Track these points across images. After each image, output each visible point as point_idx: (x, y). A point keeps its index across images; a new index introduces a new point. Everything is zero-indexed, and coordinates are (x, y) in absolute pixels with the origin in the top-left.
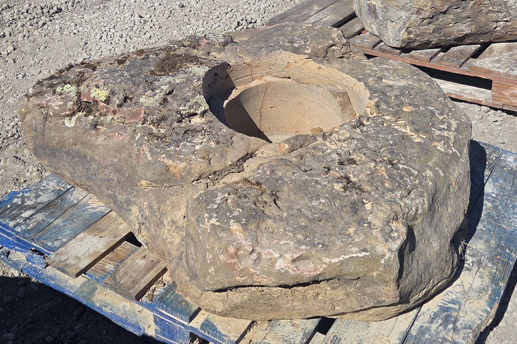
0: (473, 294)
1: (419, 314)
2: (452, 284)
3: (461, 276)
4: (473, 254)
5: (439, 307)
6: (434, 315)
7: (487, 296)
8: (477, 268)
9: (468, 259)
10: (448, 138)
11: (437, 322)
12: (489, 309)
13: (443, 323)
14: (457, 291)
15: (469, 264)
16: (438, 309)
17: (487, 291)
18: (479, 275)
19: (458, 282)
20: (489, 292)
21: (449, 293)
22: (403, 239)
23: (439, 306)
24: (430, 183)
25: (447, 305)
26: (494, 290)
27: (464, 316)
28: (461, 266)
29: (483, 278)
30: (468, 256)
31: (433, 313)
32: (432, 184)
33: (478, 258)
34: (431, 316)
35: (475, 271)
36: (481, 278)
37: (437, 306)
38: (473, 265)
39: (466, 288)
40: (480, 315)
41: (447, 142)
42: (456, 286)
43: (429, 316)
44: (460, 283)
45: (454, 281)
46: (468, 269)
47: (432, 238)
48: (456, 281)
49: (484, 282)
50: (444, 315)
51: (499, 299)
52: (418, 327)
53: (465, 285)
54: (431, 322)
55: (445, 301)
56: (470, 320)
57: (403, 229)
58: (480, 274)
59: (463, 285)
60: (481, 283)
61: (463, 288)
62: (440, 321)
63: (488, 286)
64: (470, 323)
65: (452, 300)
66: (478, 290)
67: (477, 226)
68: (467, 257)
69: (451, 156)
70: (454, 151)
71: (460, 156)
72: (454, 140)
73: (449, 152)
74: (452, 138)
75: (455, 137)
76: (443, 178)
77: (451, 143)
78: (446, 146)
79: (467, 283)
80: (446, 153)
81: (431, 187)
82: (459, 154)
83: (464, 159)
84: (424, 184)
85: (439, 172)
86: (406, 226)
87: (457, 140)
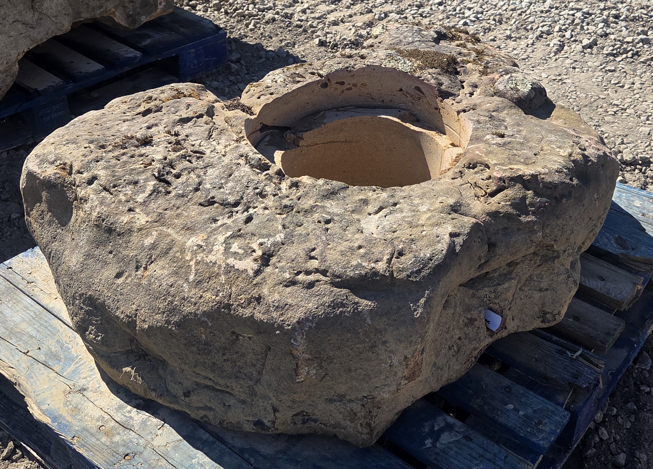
0: (77, 398)
2: (103, 380)
3: (112, 394)
4: (146, 425)
5: (75, 355)
6: (67, 347)
7: (65, 414)
8: (118, 419)
9: (140, 415)
10: (211, 251)
11: (56, 347)
12: (44, 407)
13: (51, 352)
14: (91, 382)
15: (130, 412)
16: (73, 353)
17: (73, 416)
18: (103, 417)
19: (104, 386)
20: (69, 419)
21: (92, 373)
22: (38, 174)
23: (77, 356)
25: (75, 364)
26: (71, 427)
27: (48, 377)
28: (130, 402)
29: (98, 420)
30: (146, 417)
31: (70, 346)
33: (136, 429)
34: (67, 343)
35: (114, 415)
36: (99, 417)
37: (79, 353)
38: (126, 416)
39: (90, 394)
40: (39, 394)
41: (204, 251)
42: (99, 384)
43: (68, 342)
44: (102, 390)
45: (107, 385)
46: (121, 408)
49: (89, 419)
50: (62, 357)
51: (54, 426)
52: (60, 328)
53: (95, 394)
54: (58, 342)
55: (83, 364)
56: (39, 381)
57: (49, 173)
59: (95, 392)
60: (90, 415)
61: (91, 391)
62: (53, 349)
63: (80, 420)
64: (35, 378)
65: (79, 372)
66: (79, 407)
67: (204, 453)
68: (144, 415)
69: (181, 259)
70: (191, 263)
71: (191, 280)
72: (209, 261)
73: (187, 255)
74: (211, 258)
75: (215, 263)
76: (143, 245)
77: (203, 257)
78: (195, 248)
79: (98, 398)
80: (185, 251)
81: (120, 221)
82: (192, 277)
83: (190, 291)
84: (121, 208)
85: (149, 238)
86: (56, 179)
87: (212, 270)
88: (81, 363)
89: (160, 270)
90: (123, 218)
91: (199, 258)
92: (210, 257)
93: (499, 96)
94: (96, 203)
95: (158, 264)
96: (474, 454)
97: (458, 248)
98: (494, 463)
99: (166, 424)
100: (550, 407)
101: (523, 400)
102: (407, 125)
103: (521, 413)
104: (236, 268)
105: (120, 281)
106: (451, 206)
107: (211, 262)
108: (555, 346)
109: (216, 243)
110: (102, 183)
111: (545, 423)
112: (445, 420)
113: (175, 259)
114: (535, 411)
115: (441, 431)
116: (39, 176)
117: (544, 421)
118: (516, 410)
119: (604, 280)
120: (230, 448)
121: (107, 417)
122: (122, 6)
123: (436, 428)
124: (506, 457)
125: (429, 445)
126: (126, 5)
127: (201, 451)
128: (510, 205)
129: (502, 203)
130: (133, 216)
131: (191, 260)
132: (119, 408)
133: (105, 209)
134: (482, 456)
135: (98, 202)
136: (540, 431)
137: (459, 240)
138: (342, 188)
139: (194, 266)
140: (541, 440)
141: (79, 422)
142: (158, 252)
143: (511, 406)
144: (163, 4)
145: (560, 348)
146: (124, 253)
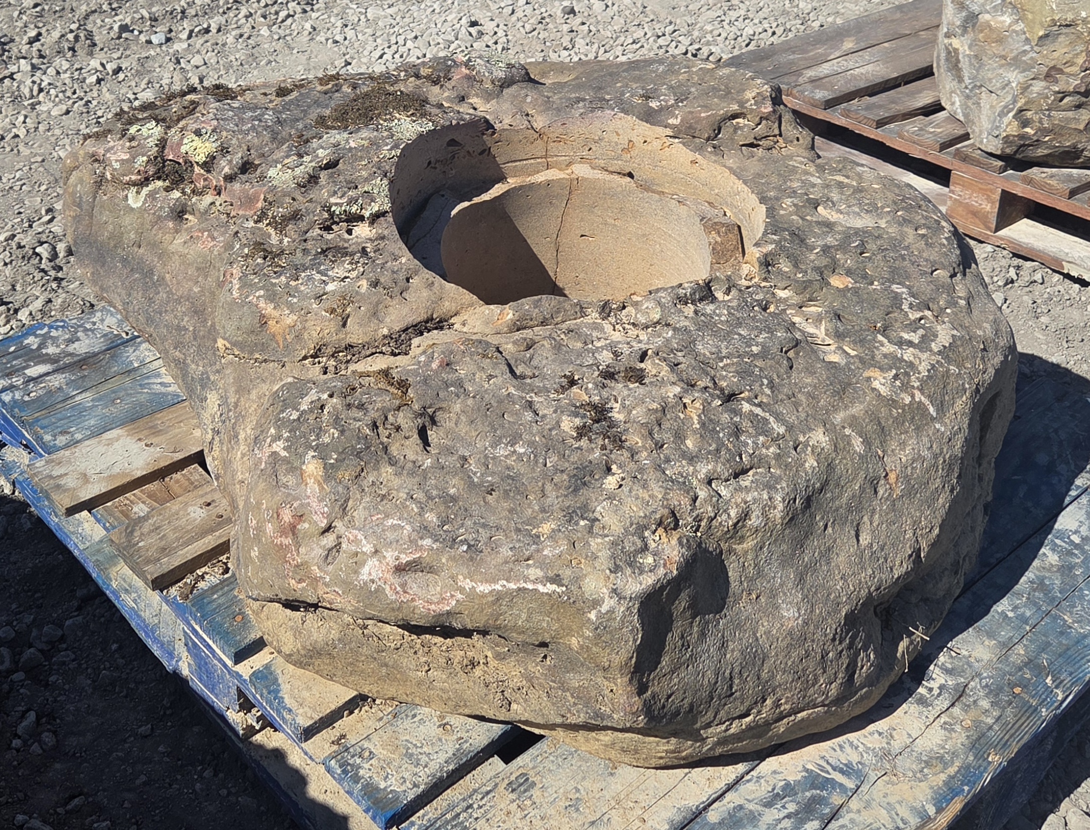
0: (906, 763)
1: (747, 778)
2: (864, 728)
3: (895, 714)
4: (952, 669)
5: (804, 774)
6: (784, 788)
7: (943, 777)
8: (946, 704)
9: (934, 676)
10: (911, 365)
11: (784, 807)
12: (931, 810)
13: (797, 813)
14: (869, 745)
15: (930, 690)
16: (799, 777)
17: (946, 765)
18: (945, 723)
19: (882, 725)
20: (952, 770)
21: (847, 746)
22: (665, 575)
23: (807, 770)
24: (811, 462)
25: (828, 773)
26: (968, 767)
27: (859, 811)
28: (909, 689)
29: (952, 730)
30: (937, 670)
31: (783, 783)
32: (815, 464)
33: (963, 680)
34: (773, 789)
35: (938, 708)
36: (945, 729)
37: (800, 768)
38: (939, 695)
39: (896, 745)
40: (902, 820)
41: (907, 374)
42: (871, 734)
43: (770, 790)
44: (887, 728)
45: (873, 721)
46: (922, 701)
47: (785, 594)
48: (877, 723)
49: (949, 742)
50: (808, 794)
51: (969, 791)
52: (732, 805)
53: (896, 737)
54: (769, 804)
55: (828, 763)
56: (871, 824)
57: (676, 553)
58: (947, 719)
59: (892, 737)
60: (941, 742)
61: (888, 743)
62: (792, 807)
63: (954, 754)
65: (846, 765)
66: (925, 758)
67: (995, 603)
68: (934, 670)
69: (904, 410)
70: (917, 400)
71: (934, 414)
72: (927, 374)
73: (903, 399)
74: (923, 368)
75: (933, 366)
76: (861, 456)
77: (918, 378)
78: (898, 383)
79: (904, 733)
80: (893, 401)
81: (810, 471)
82: (932, 410)
83: (946, 425)
84: (790, 460)
85: (853, 441)
86: (689, 548)
87: (939, 375)
88: (824, 764)
89: (904, 450)
90: (807, 465)
92: (921, 368)
94: (765, 496)
95: (893, 451)
99: (949, 646)
104: (947, 345)
107: (929, 371)
109: (899, 355)
110: (727, 474)
113: (899, 422)
120: (982, 577)
121: (944, 718)
127: (992, 607)
130: (809, 449)
131: (913, 396)
132: (925, 703)
133: (784, 485)
135: (765, 492)
139: (923, 398)
141: (957, 756)
142: (878, 441)
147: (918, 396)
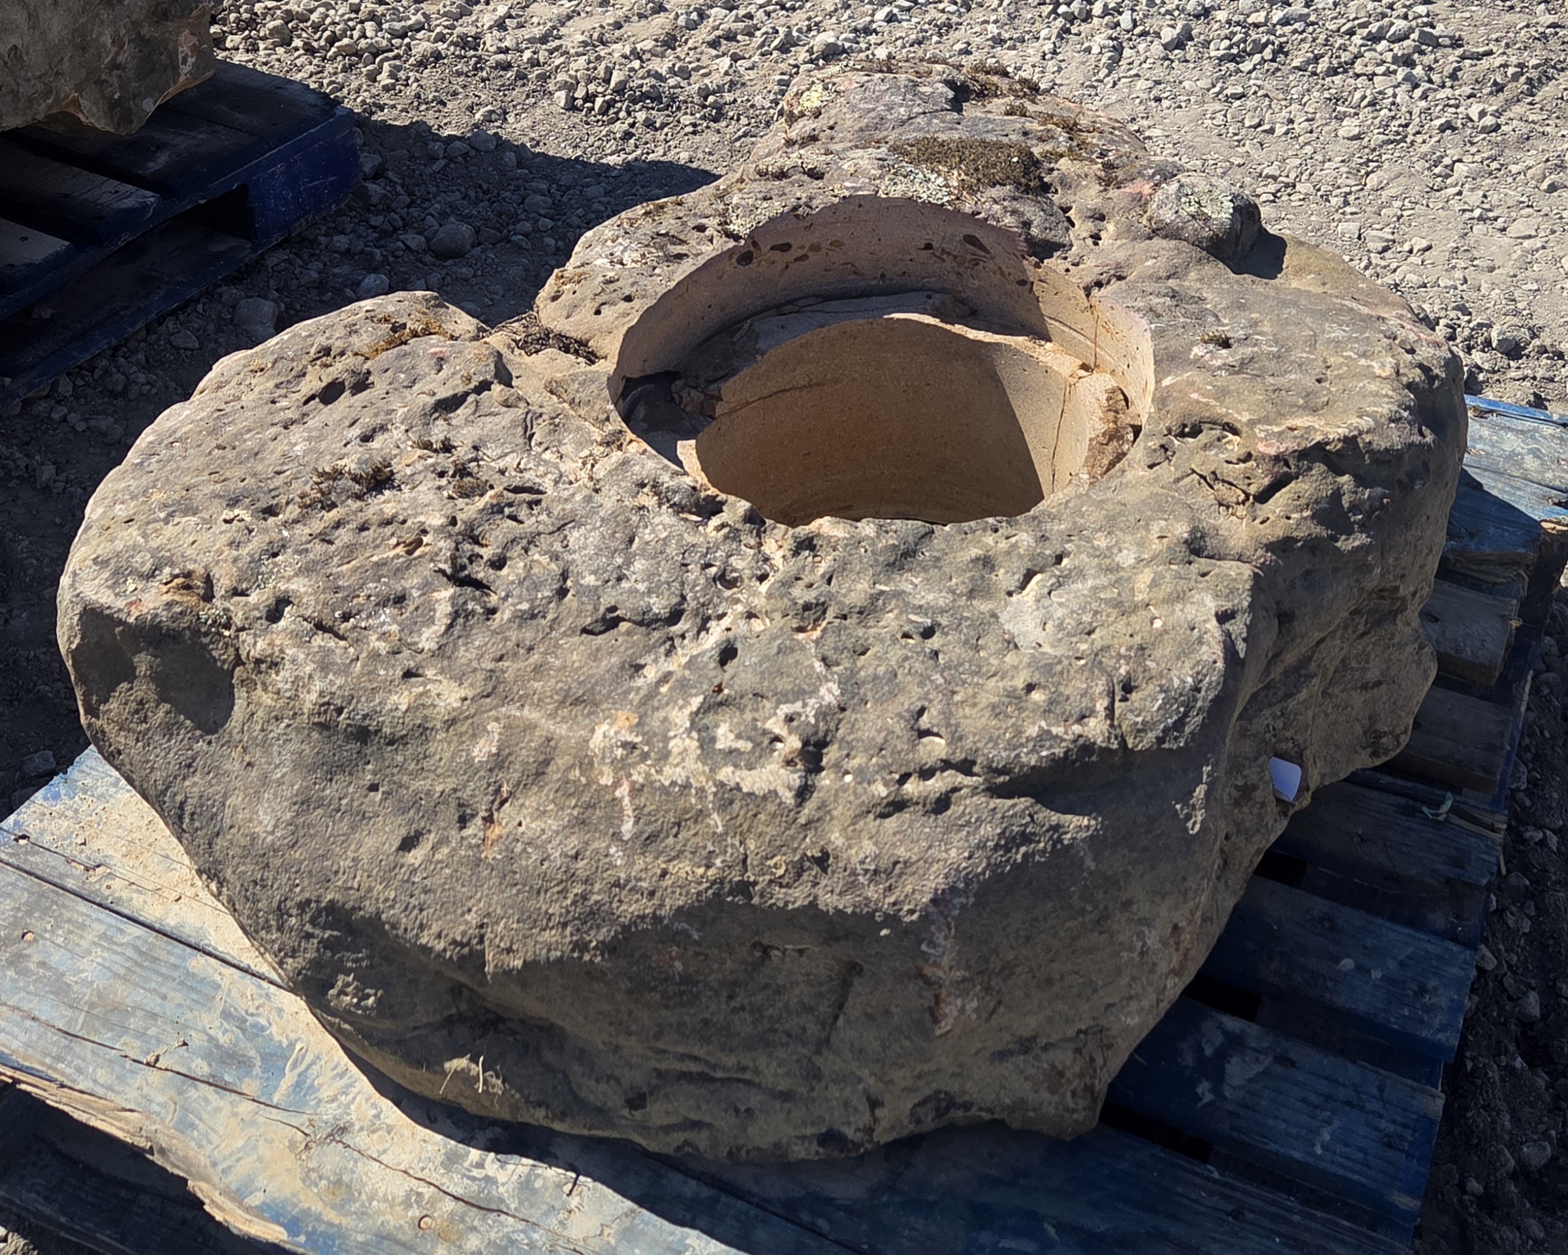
0: (331, 1158)
1: (265, 984)
2: (382, 1094)
3: (419, 1128)
4: (534, 1191)
5: (285, 1043)
6: (255, 1025)
7: (317, 1207)
8: (458, 1191)
9: (510, 1167)
10: (665, 756)
11: (226, 1031)
12: (255, 1200)
13: (219, 1046)
14: (353, 1107)
15: (480, 1165)
16: (277, 1038)
17: (340, 1208)
18: (419, 1195)
19: (394, 1115)
20: (331, 1216)
21: (345, 1081)
22: (120, 610)
23: (292, 1045)
24: (401, 699)
25: (294, 1066)
26: (344, 1237)
27: (235, 1115)
28: (472, 1138)
29: (407, 1205)
30: (526, 1170)
31: (263, 1022)
32: (404, 707)
33: (513, 1206)
34: (252, 1015)
35: (445, 1180)
36: (408, 1196)
37: (293, 1036)
38: (473, 1179)
39: (359, 1139)
40: (229, 1167)
41: (645, 756)
42: (374, 1105)
43: (251, 1010)
44: (388, 1121)
45: (397, 1104)
46: (453, 1158)
48: (395, 1109)
49: (383, 1206)
50: (252, 1053)
51: (299, 1245)
52: (217, 978)
53: (375, 1136)
54: (226, 1015)
55: (313, 1063)
56: (216, 1132)
57: (151, 606)
58: (427, 1197)
59: (374, 1132)
60: (381, 1194)
61: (361, 1129)
62: (223, 1039)
63: (362, 1214)
64: (201, 1126)
65: (312, 1086)
66: (346, 1178)
67: (704, 1231)
68: (521, 1166)
69: (588, 785)
70: (618, 794)
71: (627, 837)
72: (667, 783)
73: (601, 773)
74: (672, 773)
75: (686, 786)
76: (469, 762)
77: (648, 775)
78: (619, 752)
79: (387, 1145)
80: (591, 764)
81: (388, 707)
82: (628, 828)
83: (630, 864)
84: (382, 672)
85: (482, 741)
86: (174, 618)
87: (681, 803)
88: (308, 1060)
89: (534, 820)
90: (394, 698)
91: (639, 778)
92: (667, 770)
93: (1165, 237)
94: (308, 669)
95: (522, 805)
96: (1313, 1098)
97: (1241, 647)
98: (1362, 1109)
99: (582, 1178)
100: (1431, 948)
101: (1369, 942)
102: (958, 329)
103: (1376, 974)
104: (745, 790)
105: (415, 857)
106: (1186, 542)
107: (673, 783)
108: (1391, 798)
109: (671, 734)
110: (308, 613)
111: (1435, 988)
112: (1220, 1026)
113: (566, 789)
114: (1402, 964)
115: (1222, 1055)
116: (123, 616)
117: (1432, 984)
118: (1361, 969)
119: (1436, 620)
120: (758, 1206)
121: (428, 1191)
122: (95, 83)
123: (1208, 1052)
124: (1381, 1089)
125: (1208, 1098)
126: (104, 77)
127: (693, 1227)
128: (1313, 517)
129: (1294, 516)
130: (421, 689)
131: (617, 784)
132: (450, 1161)
133: (338, 682)
134: (1329, 1098)
135: (313, 666)
136: (1429, 1009)
137: (1238, 627)
138: (923, 537)
139: (626, 800)
140: (1439, 1031)
141: (360, 1219)
142: (516, 776)
143: (1348, 964)
144: (191, 61)
145: (1403, 801)
146: (418, 784)
147: (623, 791)
